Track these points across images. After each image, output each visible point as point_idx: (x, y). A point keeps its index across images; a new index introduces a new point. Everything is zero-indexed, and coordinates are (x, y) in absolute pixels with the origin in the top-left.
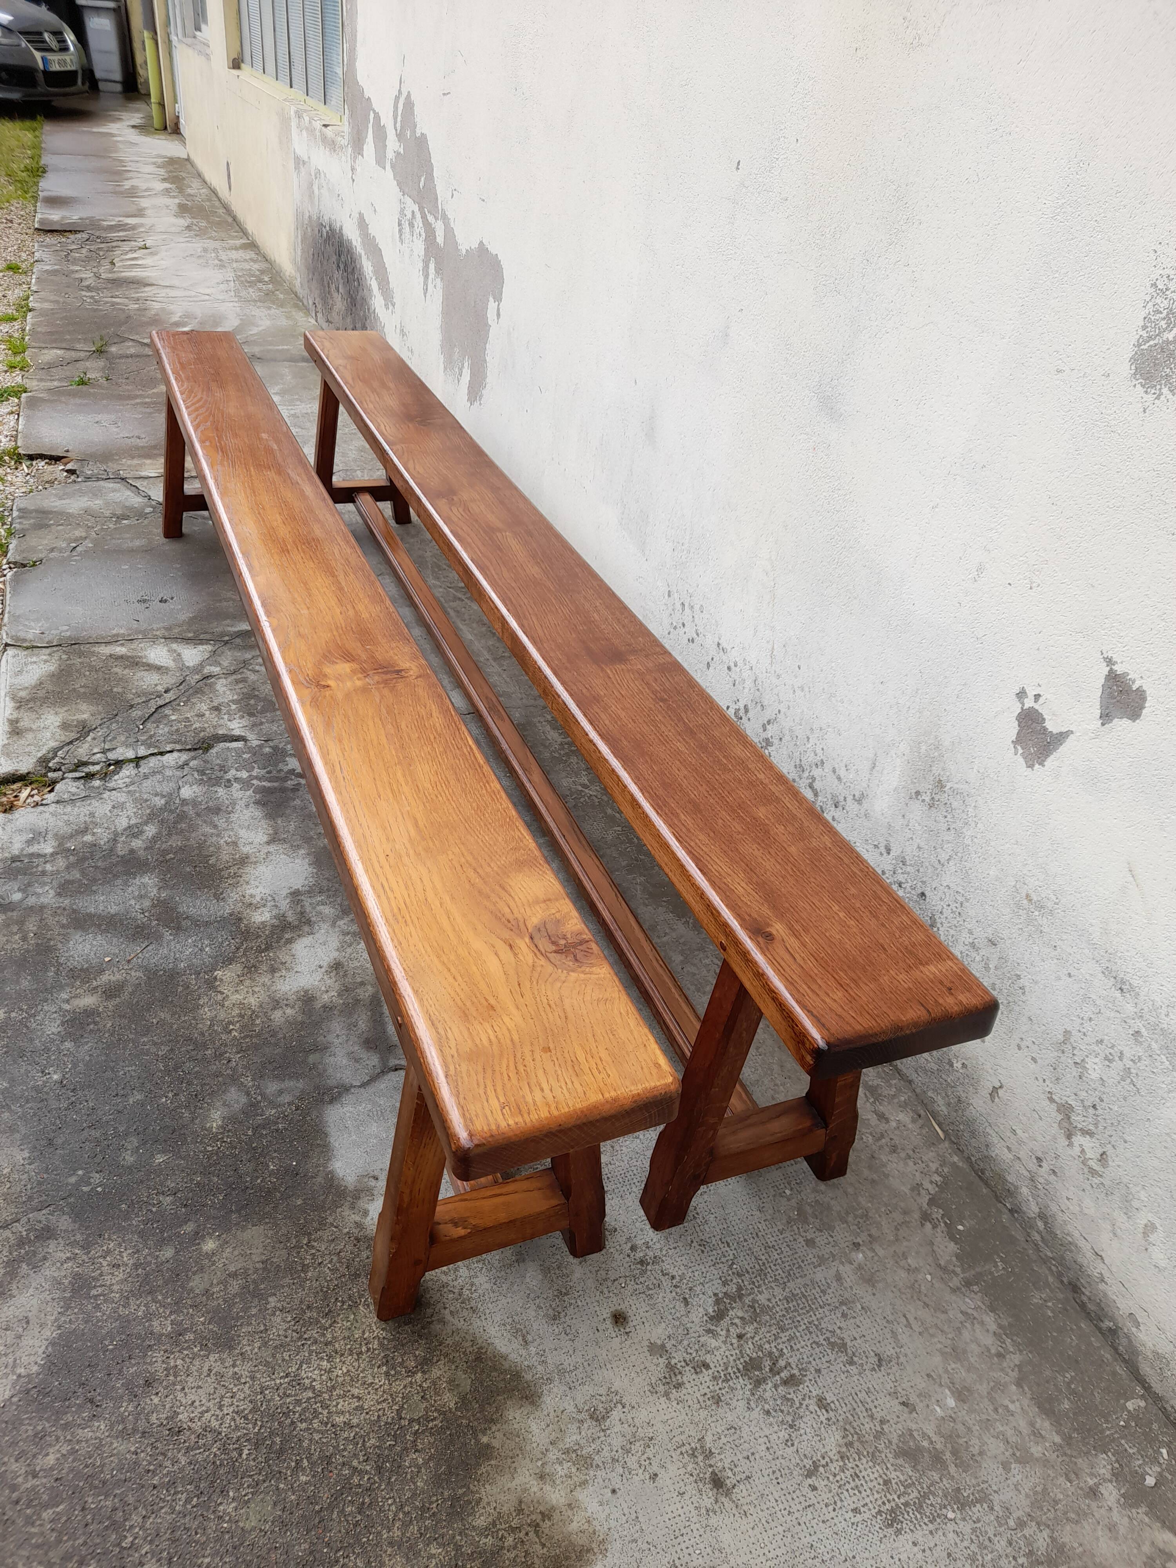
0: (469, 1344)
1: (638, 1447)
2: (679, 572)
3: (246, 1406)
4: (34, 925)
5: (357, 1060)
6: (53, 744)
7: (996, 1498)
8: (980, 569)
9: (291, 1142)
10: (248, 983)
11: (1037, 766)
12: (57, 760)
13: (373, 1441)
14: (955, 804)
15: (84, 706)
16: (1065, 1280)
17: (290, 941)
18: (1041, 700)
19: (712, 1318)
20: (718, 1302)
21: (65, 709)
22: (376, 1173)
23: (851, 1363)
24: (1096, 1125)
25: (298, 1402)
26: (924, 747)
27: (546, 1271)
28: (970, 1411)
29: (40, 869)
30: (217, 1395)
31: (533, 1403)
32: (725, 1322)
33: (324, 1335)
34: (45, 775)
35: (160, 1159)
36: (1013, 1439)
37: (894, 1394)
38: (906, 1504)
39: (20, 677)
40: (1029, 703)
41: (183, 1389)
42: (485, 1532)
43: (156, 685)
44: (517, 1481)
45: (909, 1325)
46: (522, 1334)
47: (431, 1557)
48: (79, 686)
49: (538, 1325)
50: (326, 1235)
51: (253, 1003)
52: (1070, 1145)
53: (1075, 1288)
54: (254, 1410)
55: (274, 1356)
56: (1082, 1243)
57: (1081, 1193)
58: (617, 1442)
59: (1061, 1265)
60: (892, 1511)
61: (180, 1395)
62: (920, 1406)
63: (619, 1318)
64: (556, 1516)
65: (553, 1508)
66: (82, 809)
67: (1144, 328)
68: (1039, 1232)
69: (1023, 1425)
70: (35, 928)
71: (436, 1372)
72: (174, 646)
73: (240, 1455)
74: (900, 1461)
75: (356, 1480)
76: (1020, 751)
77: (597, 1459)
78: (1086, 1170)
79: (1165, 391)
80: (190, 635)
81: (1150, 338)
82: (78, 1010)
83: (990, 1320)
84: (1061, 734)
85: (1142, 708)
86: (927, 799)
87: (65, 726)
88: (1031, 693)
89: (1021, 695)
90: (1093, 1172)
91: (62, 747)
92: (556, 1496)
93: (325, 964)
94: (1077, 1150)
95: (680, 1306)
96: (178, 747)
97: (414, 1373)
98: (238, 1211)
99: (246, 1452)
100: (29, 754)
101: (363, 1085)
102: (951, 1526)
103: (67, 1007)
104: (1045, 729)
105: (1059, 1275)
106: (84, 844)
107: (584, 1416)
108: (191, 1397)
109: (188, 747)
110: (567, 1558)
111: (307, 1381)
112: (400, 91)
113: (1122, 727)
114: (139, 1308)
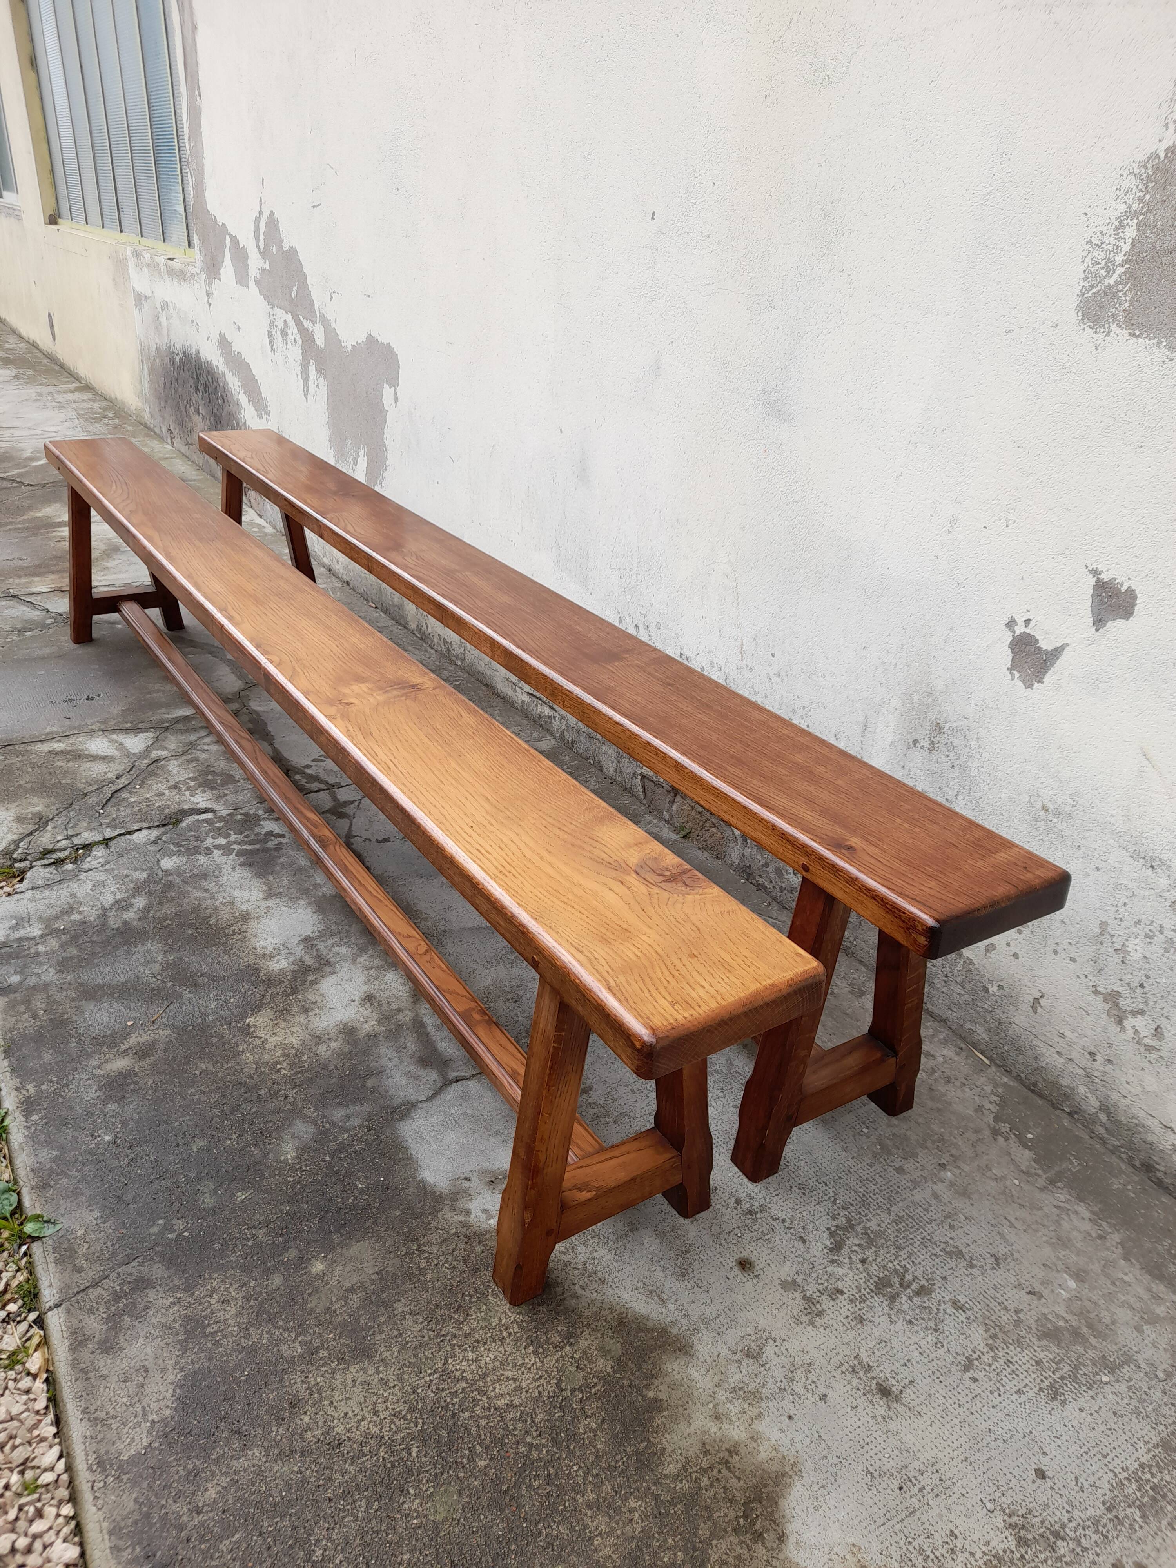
0: (607, 1312)
1: (800, 1374)
2: (628, 597)
3: (402, 1408)
4: (41, 1003)
5: (416, 1078)
6: (11, 837)
7: (1138, 1357)
8: (953, 521)
9: (372, 1160)
10: (283, 1025)
11: (1036, 685)
12: (20, 851)
13: (540, 1416)
14: (956, 742)
15: (35, 800)
16: (1137, 1163)
17: (314, 982)
18: (1032, 624)
19: (831, 1250)
20: (832, 1235)
21: (16, 804)
22: (467, 1175)
23: (972, 1266)
24: (1146, 1003)
25: (455, 1394)
26: (916, 698)
27: (661, 1234)
28: (1092, 1289)
29: (32, 951)
30: (369, 1402)
31: (687, 1354)
32: (845, 1251)
33: (461, 1329)
34: (12, 866)
35: (241, 1196)
36: (1137, 1305)
37: (1019, 1286)
38: (1062, 1378)
40: (1019, 629)
41: (332, 1403)
42: (678, 1477)
43: (105, 773)
44: (694, 1426)
45: (1012, 1225)
46: (655, 1294)
47: (632, 1510)
48: (24, 782)
49: (670, 1284)
50: (435, 1237)
51: (295, 1042)
52: (1123, 1030)
53: (1148, 1168)
54: (412, 1409)
55: (415, 1356)
56: (1149, 1122)
57: (1140, 1073)
58: (779, 1374)
59: (1131, 1149)
60: (1051, 1386)
61: (330, 1410)
62: (1046, 1293)
63: (745, 1265)
64: (743, 1451)
65: (737, 1444)
66: (61, 892)
67: (1085, 279)
68: (1102, 1125)
69: (1141, 1291)
70: (43, 1005)
71: (583, 1343)
72: (114, 737)
73: (410, 1454)
74: (1044, 1342)
75: (535, 1455)
76: (1017, 675)
77: (765, 1392)
78: (1142, 1049)
79: (1114, 328)
80: (128, 725)
81: (1092, 287)
82: (112, 1074)
83: (1081, 1209)
84: (1056, 649)
85: (1133, 605)
86: (926, 744)
87: (20, 819)
88: (1020, 621)
89: (1011, 624)
90: (1149, 1049)
91: (23, 839)
92: (736, 1432)
93: (357, 998)
94: (1130, 1032)
95: (798, 1244)
96: (146, 825)
97: (562, 1348)
98: (338, 1231)
99: (414, 1451)
101: (430, 1099)
102: (1108, 1389)
103: (99, 1072)
104: (1039, 649)
105: (1130, 1161)
106: (73, 922)
107: (739, 1356)
108: (342, 1410)
109: (156, 824)
110: (766, 1486)
111: (457, 1374)
112: (261, 213)
113: (1116, 626)
114: (262, 1336)
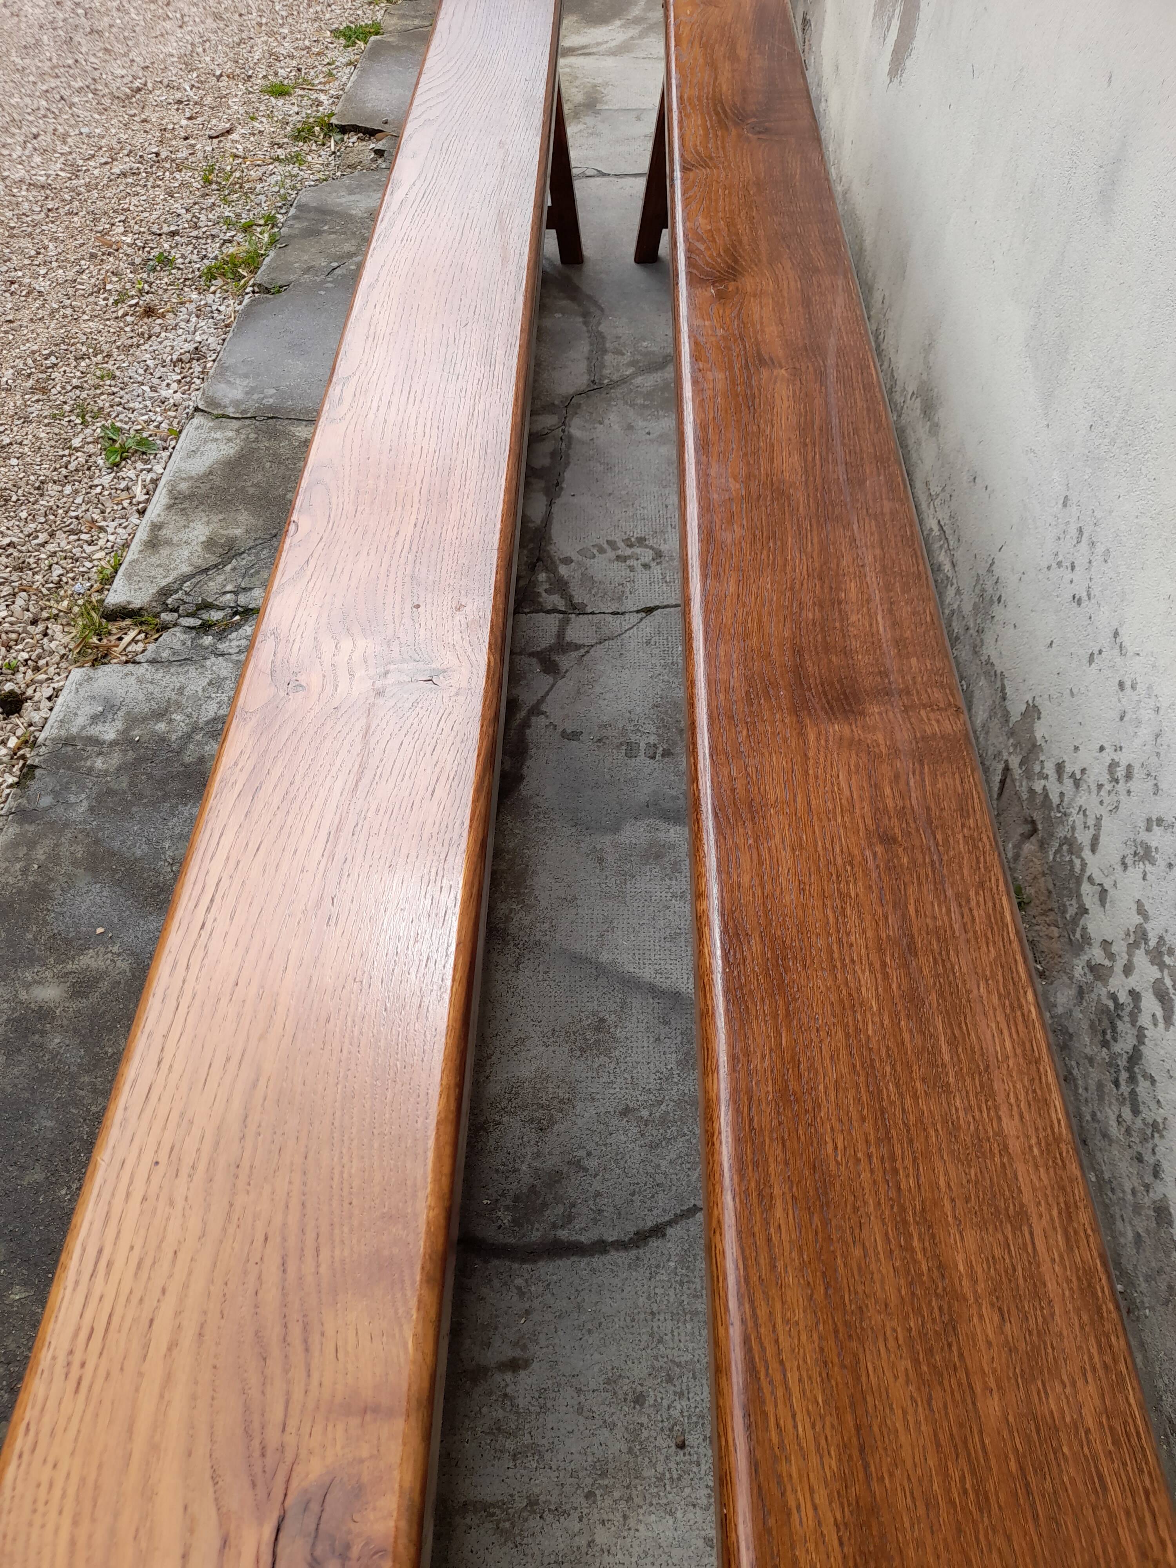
4: (45, 853)
6: (185, 569)
12: (180, 594)
15: (244, 517)
21: (221, 517)
29: (89, 763)
34: (157, 616)
39: (191, 461)
48: (249, 484)
66: (174, 678)
70: (43, 857)
82: (33, 1005)
87: (210, 544)
91: (193, 576)
100: (152, 579)
103: (23, 995)
106: (154, 733)
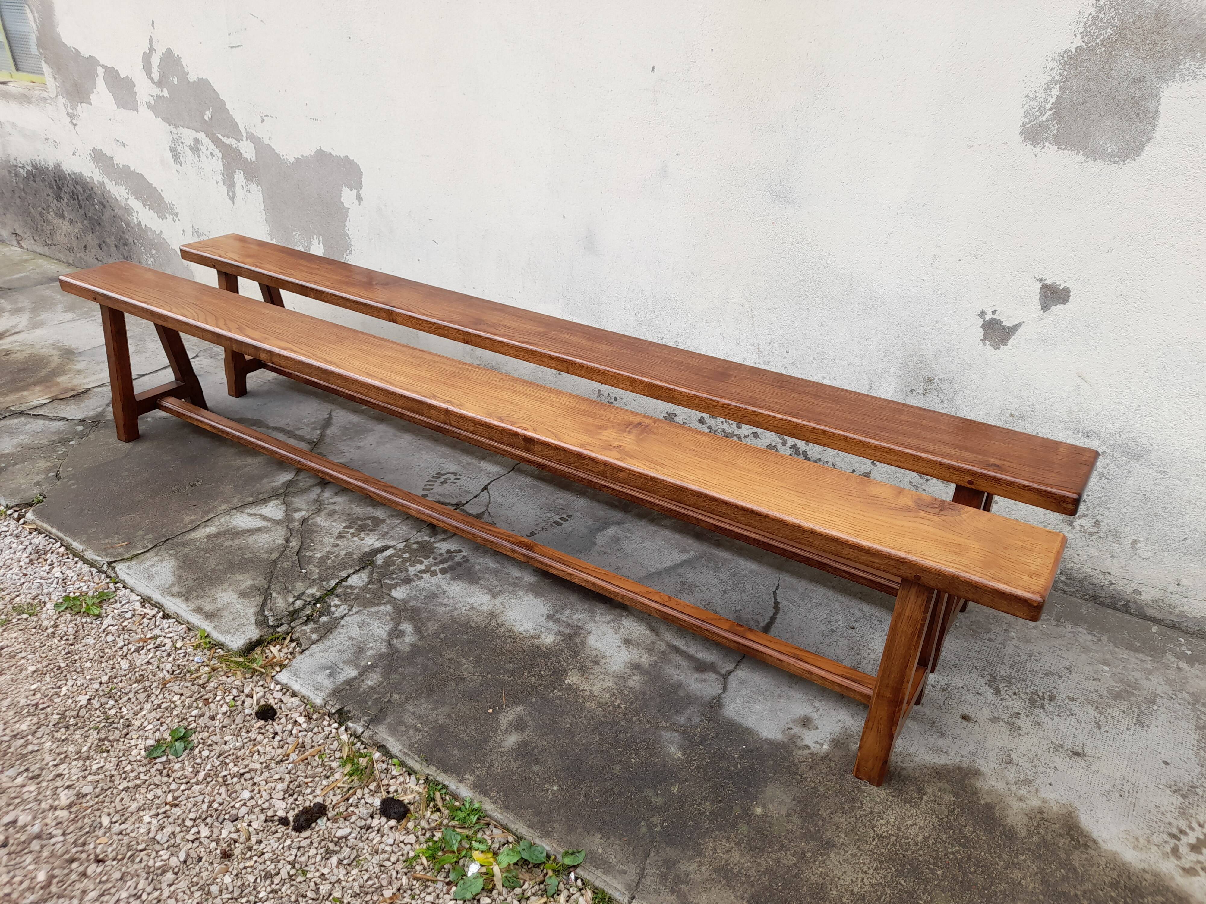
0: (925, 770)
1: (1036, 762)
3: (875, 864)
5: (705, 681)
6: (252, 610)
7: (1157, 692)
8: (935, 258)
9: (728, 738)
10: (591, 676)
11: (1002, 347)
12: (270, 619)
13: (944, 836)
14: (943, 387)
15: (239, 577)
16: (1087, 597)
17: (583, 643)
18: (997, 313)
19: (996, 694)
20: (990, 686)
21: (227, 584)
22: (788, 726)
23: (1061, 677)
24: (1088, 510)
25: (894, 845)
26: (911, 365)
27: (914, 719)
28: (1116, 667)
29: (365, 686)
30: (857, 869)
31: (980, 775)
32: (1003, 692)
33: (864, 810)
34: (277, 631)
35: (675, 789)
36: (1139, 668)
37: (1087, 678)
38: (1138, 715)
39: (157, 579)
40: (988, 317)
41: (839, 879)
42: (1029, 836)
43: (273, 541)
44: (1015, 808)
45: (1060, 650)
46: (939, 751)
47: (1025, 861)
48: (213, 566)
49: (941, 743)
50: (803, 767)
51: (611, 685)
52: (1074, 527)
53: (1094, 598)
54: (881, 863)
55: (856, 834)
56: (1094, 573)
57: (1086, 548)
58: (1028, 765)
59: (1082, 590)
60: (1137, 721)
61: (842, 882)
62: (1100, 677)
63: (965, 718)
64: (1045, 810)
65: (1040, 808)
66: (340, 637)
67: (1025, 117)
68: (1062, 582)
69: (1134, 660)
70: (418, 720)
71: (930, 791)
72: (248, 511)
73: (902, 885)
74: (1118, 701)
75: (959, 857)
76: (988, 343)
77: (1030, 778)
78: (1087, 535)
79: (1047, 144)
80: (251, 499)
81: (1030, 122)
82: (514, 747)
83: (1080, 629)
84: (1016, 325)
85: (1069, 296)
86: (921, 391)
87: (243, 595)
88: (989, 312)
89: (982, 314)
90: (1091, 534)
91: (263, 609)
92: (1035, 803)
93: (620, 644)
94: (1078, 528)
95: (979, 697)
96: (351, 571)
97: (922, 797)
98: (749, 786)
99: (903, 882)
100: (243, 624)
101: (725, 689)
102: (1158, 712)
103: (504, 750)
104: (1004, 326)
105: (1083, 598)
106: (373, 657)
107: (1004, 765)
108: (848, 879)
109: (357, 568)
110: (1068, 821)
111: (885, 834)
112: (152, 49)
113: (1057, 309)
114: (766, 861)
